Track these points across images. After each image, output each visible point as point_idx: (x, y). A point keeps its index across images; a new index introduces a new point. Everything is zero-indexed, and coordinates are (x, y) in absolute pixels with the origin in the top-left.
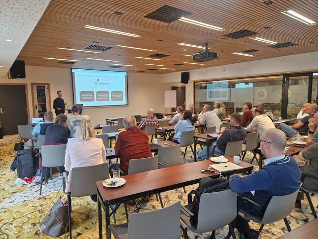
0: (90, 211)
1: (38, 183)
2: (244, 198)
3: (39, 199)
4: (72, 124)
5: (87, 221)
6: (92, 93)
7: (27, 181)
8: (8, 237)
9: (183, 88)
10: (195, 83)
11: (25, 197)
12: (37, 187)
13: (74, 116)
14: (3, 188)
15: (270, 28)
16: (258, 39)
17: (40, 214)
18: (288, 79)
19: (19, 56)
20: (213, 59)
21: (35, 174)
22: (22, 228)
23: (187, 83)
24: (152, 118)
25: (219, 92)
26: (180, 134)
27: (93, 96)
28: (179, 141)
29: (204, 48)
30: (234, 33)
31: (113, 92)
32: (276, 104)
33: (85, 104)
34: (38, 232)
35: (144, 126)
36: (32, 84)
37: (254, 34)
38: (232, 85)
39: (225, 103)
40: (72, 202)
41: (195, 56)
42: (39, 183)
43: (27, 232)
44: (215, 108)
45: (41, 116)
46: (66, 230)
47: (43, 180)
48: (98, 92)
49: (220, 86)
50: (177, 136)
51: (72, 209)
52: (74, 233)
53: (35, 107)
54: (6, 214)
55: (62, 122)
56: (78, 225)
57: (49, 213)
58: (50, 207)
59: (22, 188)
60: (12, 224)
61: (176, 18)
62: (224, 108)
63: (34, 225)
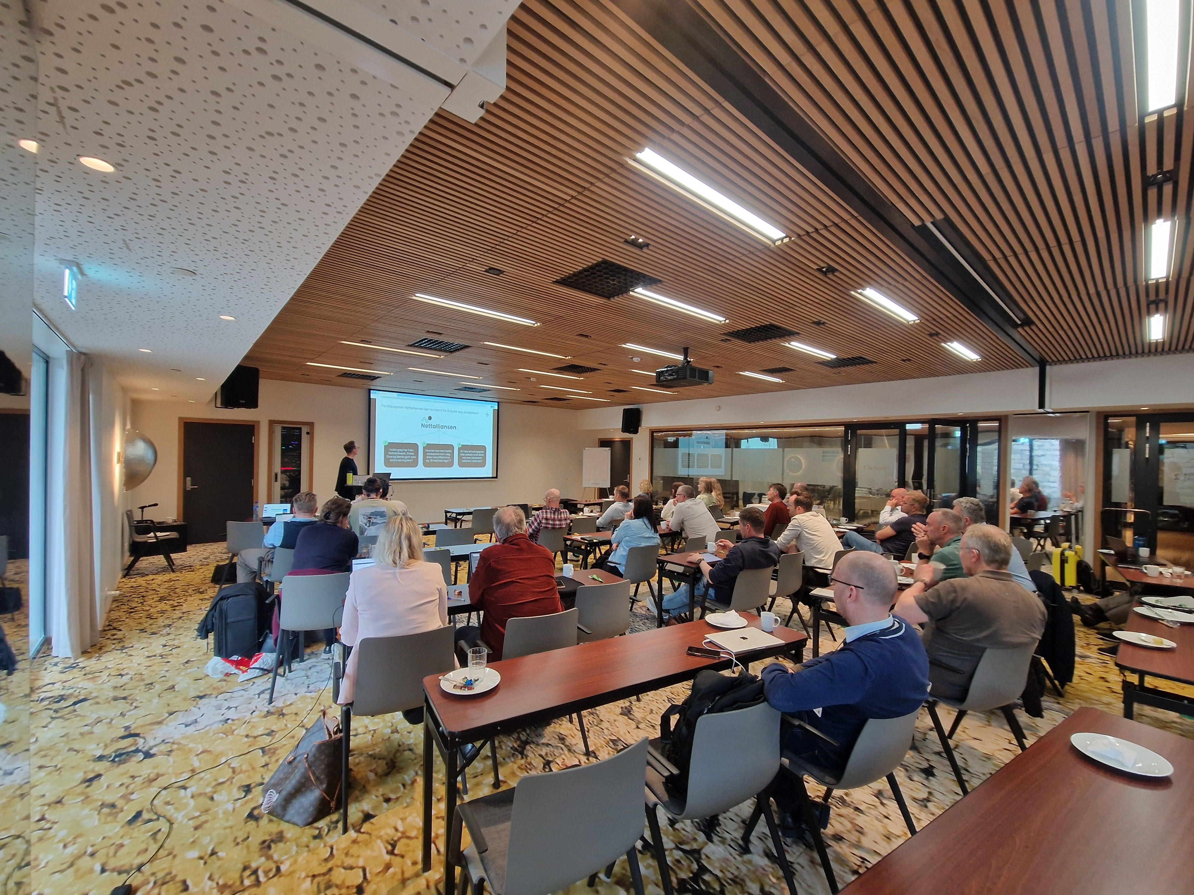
0: (397, 751)
1: (265, 671)
2: (797, 722)
3: (265, 716)
4: (362, 521)
5: (389, 779)
6: (415, 446)
7: (237, 664)
8: (171, 828)
9: (627, 445)
10: (652, 432)
11: (229, 708)
12: (265, 682)
13: (368, 502)
14: (170, 684)
15: (824, 323)
16: (796, 345)
17: (266, 759)
18: (854, 434)
19: (246, 358)
20: (700, 384)
21: (258, 647)
22: (212, 799)
23: (636, 432)
24: (557, 510)
25: (706, 455)
26: (625, 553)
27: (417, 454)
28: (621, 569)
29: (681, 358)
30: (747, 330)
31: (464, 447)
32: (827, 488)
33: (396, 473)
34: (256, 812)
35: (537, 532)
36: (272, 423)
37: (787, 334)
38: (733, 442)
39: (722, 482)
40: (353, 724)
41: (659, 374)
42: (269, 671)
43: (225, 813)
44: (699, 493)
45: (286, 498)
46: (333, 804)
47: (280, 663)
48: (429, 446)
49: (706, 442)
50: (617, 557)
51: (352, 745)
52: (354, 812)
53: (272, 478)
54: (171, 759)
55: (338, 515)
56: (364, 790)
57: (291, 758)
58: (293, 737)
59: (224, 683)
60: (184, 788)
61: (624, 289)
62: (721, 492)
63: (248, 789)
